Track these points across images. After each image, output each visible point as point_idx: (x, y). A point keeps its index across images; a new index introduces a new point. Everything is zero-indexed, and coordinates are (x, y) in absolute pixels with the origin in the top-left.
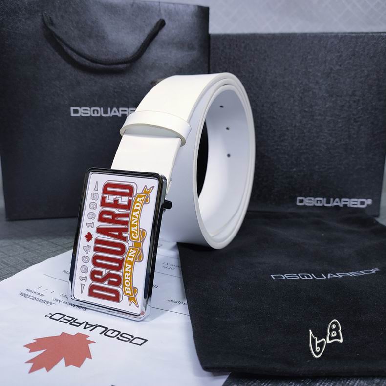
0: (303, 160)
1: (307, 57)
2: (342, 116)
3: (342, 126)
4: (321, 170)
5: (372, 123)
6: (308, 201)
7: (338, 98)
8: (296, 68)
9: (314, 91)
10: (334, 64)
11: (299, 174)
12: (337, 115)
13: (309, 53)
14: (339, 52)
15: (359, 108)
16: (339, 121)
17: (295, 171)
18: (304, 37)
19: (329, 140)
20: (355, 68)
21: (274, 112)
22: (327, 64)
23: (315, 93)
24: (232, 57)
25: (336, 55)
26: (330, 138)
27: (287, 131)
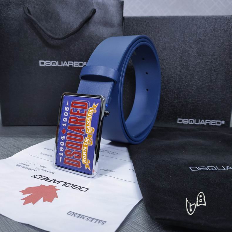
0: (182, 95)
1: (185, 31)
2: (206, 68)
3: (206, 74)
4: (193, 101)
5: (226, 73)
6: (184, 121)
7: (204, 57)
8: (178, 38)
9: (189, 52)
10: (202, 35)
11: (179, 104)
12: (203, 68)
13: (186, 28)
14: (205, 28)
15: (217, 63)
16: (205, 71)
17: (176, 102)
18: (183, 18)
19: (198, 83)
20: (215, 38)
21: (164, 65)
22: (197, 35)
23: (190, 53)
24: (138, 31)
25: (203, 29)
26: (199, 82)
27: (172, 77)
